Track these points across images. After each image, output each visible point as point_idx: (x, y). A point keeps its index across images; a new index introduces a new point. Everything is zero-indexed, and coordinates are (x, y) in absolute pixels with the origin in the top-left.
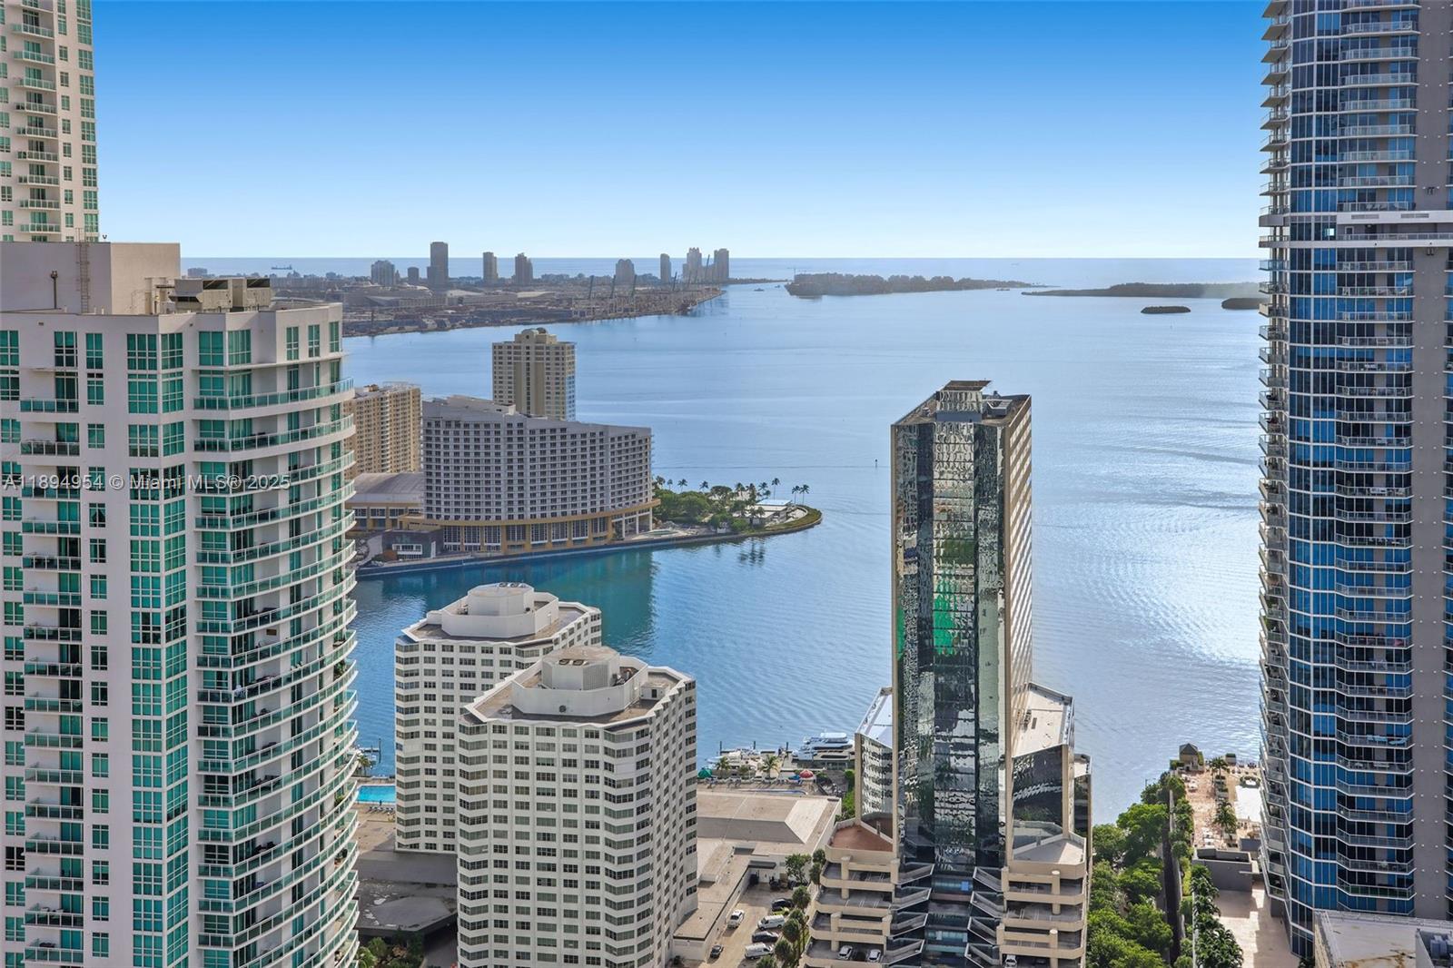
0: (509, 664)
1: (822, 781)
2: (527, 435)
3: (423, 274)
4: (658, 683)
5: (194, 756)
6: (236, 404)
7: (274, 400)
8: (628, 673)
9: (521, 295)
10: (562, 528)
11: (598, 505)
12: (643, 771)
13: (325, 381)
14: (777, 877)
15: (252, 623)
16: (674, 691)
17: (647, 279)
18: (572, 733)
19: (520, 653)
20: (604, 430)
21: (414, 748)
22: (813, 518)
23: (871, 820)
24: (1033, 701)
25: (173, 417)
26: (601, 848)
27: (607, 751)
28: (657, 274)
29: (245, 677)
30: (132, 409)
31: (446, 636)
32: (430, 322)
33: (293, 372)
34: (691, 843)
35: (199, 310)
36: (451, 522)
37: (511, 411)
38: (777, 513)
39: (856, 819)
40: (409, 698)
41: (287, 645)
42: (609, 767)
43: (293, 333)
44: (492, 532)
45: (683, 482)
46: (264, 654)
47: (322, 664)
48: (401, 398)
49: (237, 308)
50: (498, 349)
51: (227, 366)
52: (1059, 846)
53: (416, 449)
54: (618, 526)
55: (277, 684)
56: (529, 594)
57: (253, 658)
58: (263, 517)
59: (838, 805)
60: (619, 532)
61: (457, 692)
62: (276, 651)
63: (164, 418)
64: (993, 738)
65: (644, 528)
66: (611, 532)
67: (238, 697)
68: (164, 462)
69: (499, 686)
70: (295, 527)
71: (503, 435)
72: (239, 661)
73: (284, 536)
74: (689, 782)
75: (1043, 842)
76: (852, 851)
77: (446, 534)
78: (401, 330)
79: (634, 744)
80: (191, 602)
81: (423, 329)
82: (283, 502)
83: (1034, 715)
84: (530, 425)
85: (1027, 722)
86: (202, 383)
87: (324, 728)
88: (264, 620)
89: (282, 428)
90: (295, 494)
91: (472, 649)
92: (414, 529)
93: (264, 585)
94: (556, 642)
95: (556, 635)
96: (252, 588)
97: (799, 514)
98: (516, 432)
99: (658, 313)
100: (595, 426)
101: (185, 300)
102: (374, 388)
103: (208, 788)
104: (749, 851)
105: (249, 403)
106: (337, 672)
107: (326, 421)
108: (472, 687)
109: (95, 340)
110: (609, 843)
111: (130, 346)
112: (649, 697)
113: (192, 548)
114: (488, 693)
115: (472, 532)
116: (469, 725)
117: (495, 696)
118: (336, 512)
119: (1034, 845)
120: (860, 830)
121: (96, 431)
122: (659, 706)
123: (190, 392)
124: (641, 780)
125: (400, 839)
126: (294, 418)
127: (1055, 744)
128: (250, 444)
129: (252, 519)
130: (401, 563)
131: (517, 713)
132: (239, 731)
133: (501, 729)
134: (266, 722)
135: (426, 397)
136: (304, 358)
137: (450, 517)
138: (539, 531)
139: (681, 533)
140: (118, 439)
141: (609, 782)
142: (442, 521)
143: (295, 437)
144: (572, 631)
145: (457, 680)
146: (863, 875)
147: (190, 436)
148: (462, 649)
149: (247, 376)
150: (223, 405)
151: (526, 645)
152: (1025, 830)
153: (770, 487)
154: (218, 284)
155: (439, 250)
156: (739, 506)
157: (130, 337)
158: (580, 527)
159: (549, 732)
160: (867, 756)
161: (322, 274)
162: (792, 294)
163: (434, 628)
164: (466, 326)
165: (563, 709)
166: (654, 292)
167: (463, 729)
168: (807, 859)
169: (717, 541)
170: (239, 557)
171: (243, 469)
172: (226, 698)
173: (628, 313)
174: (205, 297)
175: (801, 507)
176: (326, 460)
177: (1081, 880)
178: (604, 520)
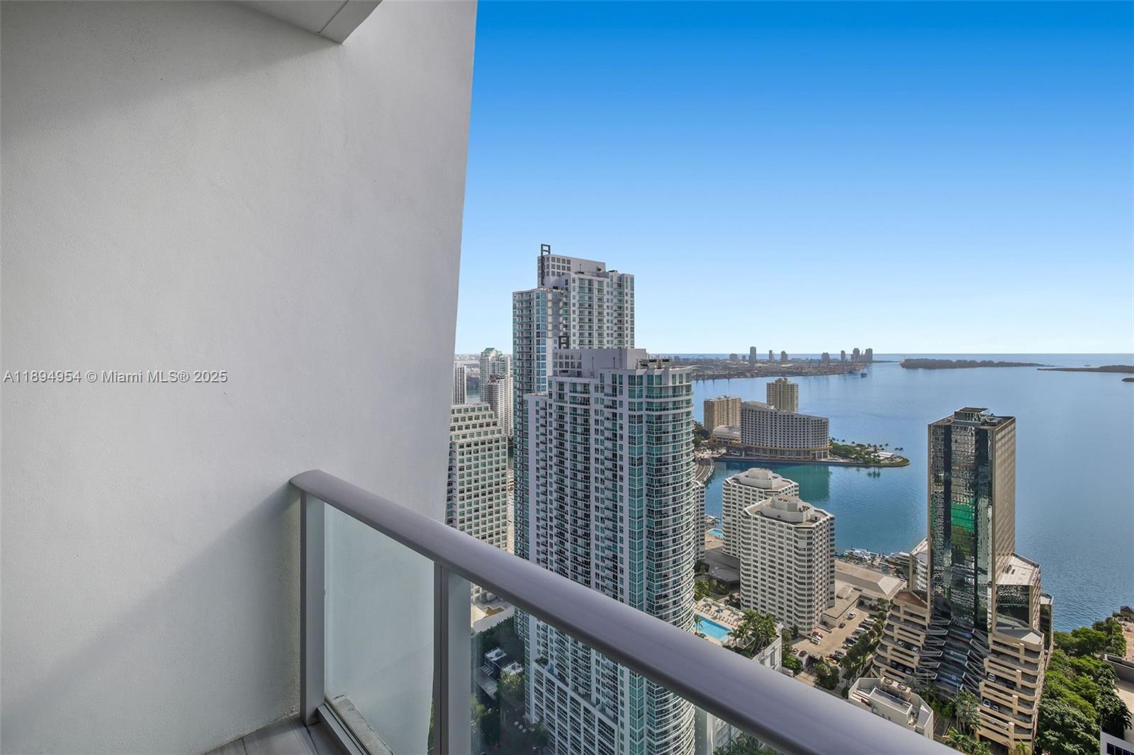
0: (762, 497)
1: (898, 573)
2: (778, 417)
3: (747, 358)
4: (818, 515)
5: (645, 502)
6: (657, 397)
7: (668, 397)
8: (806, 508)
9: (783, 366)
10: (791, 452)
11: (806, 446)
12: (809, 547)
13: (684, 392)
14: (873, 605)
15: (661, 465)
16: (825, 519)
17: (834, 360)
18: (782, 526)
19: (766, 494)
20: (808, 418)
21: (729, 519)
22: (905, 462)
23: (918, 593)
24: (1013, 561)
25: (640, 400)
26: (792, 571)
27: (795, 536)
28: (840, 359)
29: (659, 481)
30: (629, 397)
31: (741, 483)
32: (748, 375)
33: (674, 388)
34: (832, 580)
35: (648, 369)
36: (750, 445)
37: (772, 407)
38: (887, 458)
39: (910, 590)
40: (727, 502)
41: (671, 474)
42: (796, 542)
43: (674, 376)
44: (765, 451)
45: (844, 441)
46: (664, 475)
47: (682, 481)
48: (734, 401)
49: (659, 368)
50: (769, 385)
51: (655, 386)
52: (1027, 632)
53: (738, 418)
54: (814, 454)
55: (668, 485)
56: (770, 474)
57: (661, 476)
58: (664, 433)
59: (905, 584)
60: (815, 457)
61: (743, 503)
62: (668, 475)
63: (636, 400)
64: (985, 572)
65: (825, 457)
66: (811, 456)
67: (657, 487)
68: (637, 413)
69: (756, 504)
70: (674, 437)
71: (769, 416)
72: (657, 476)
73: (671, 439)
74: (831, 556)
75: (1015, 628)
76: (906, 603)
77: (748, 449)
78: (739, 377)
79: (806, 536)
80: (644, 455)
81: (746, 377)
82: (670, 429)
83: (1013, 568)
84: (779, 413)
85: (1008, 569)
86: (648, 390)
87: (682, 502)
88: (664, 465)
89: (671, 406)
90: (674, 427)
91: (749, 490)
92: (737, 446)
93: (664, 454)
94: (780, 492)
95: (779, 490)
96: (661, 454)
97: (899, 460)
98: (774, 415)
99: (839, 374)
100: (805, 415)
101: (644, 365)
102: (725, 397)
103: (649, 513)
104: (861, 591)
105: (661, 397)
106: (687, 485)
107: (684, 405)
108: (749, 503)
109: (621, 377)
110: (796, 570)
111: (629, 378)
112: (814, 519)
113: (645, 440)
114: (752, 506)
115: (757, 450)
116: (745, 515)
117: (755, 507)
118: (688, 434)
119: (1011, 628)
120: (911, 595)
121: (621, 402)
122: (817, 523)
123: (645, 393)
124: (809, 550)
125: (724, 549)
126: (674, 403)
127: (1026, 584)
128: (661, 410)
129: (661, 433)
130: (732, 457)
131: (762, 515)
132: (657, 497)
133: (756, 519)
134: (664, 496)
135: (743, 401)
136: (677, 384)
137: (749, 443)
138: (782, 452)
139: (842, 461)
140: (626, 405)
141: (795, 547)
142: (747, 445)
143: (674, 409)
144: (786, 490)
145: (743, 499)
146: (912, 615)
147: (644, 406)
148: (746, 489)
149: (661, 388)
150: (653, 397)
151: (767, 491)
152: (1003, 620)
153: (884, 447)
154: (654, 361)
155: (753, 350)
156: (868, 453)
157: (629, 376)
158: (798, 453)
159: (773, 524)
160: (918, 566)
161: (714, 358)
162: (903, 367)
163: (737, 480)
164: (762, 376)
165: (779, 516)
166: (838, 365)
167: (742, 516)
168: (887, 601)
169: (858, 466)
170: (657, 444)
171: (659, 417)
172: (653, 486)
173: (825, 373)
174: (650, 364)
175: (899, 457)
176: (684, 417)
177: (1039, 653)
178: (808, 452)
